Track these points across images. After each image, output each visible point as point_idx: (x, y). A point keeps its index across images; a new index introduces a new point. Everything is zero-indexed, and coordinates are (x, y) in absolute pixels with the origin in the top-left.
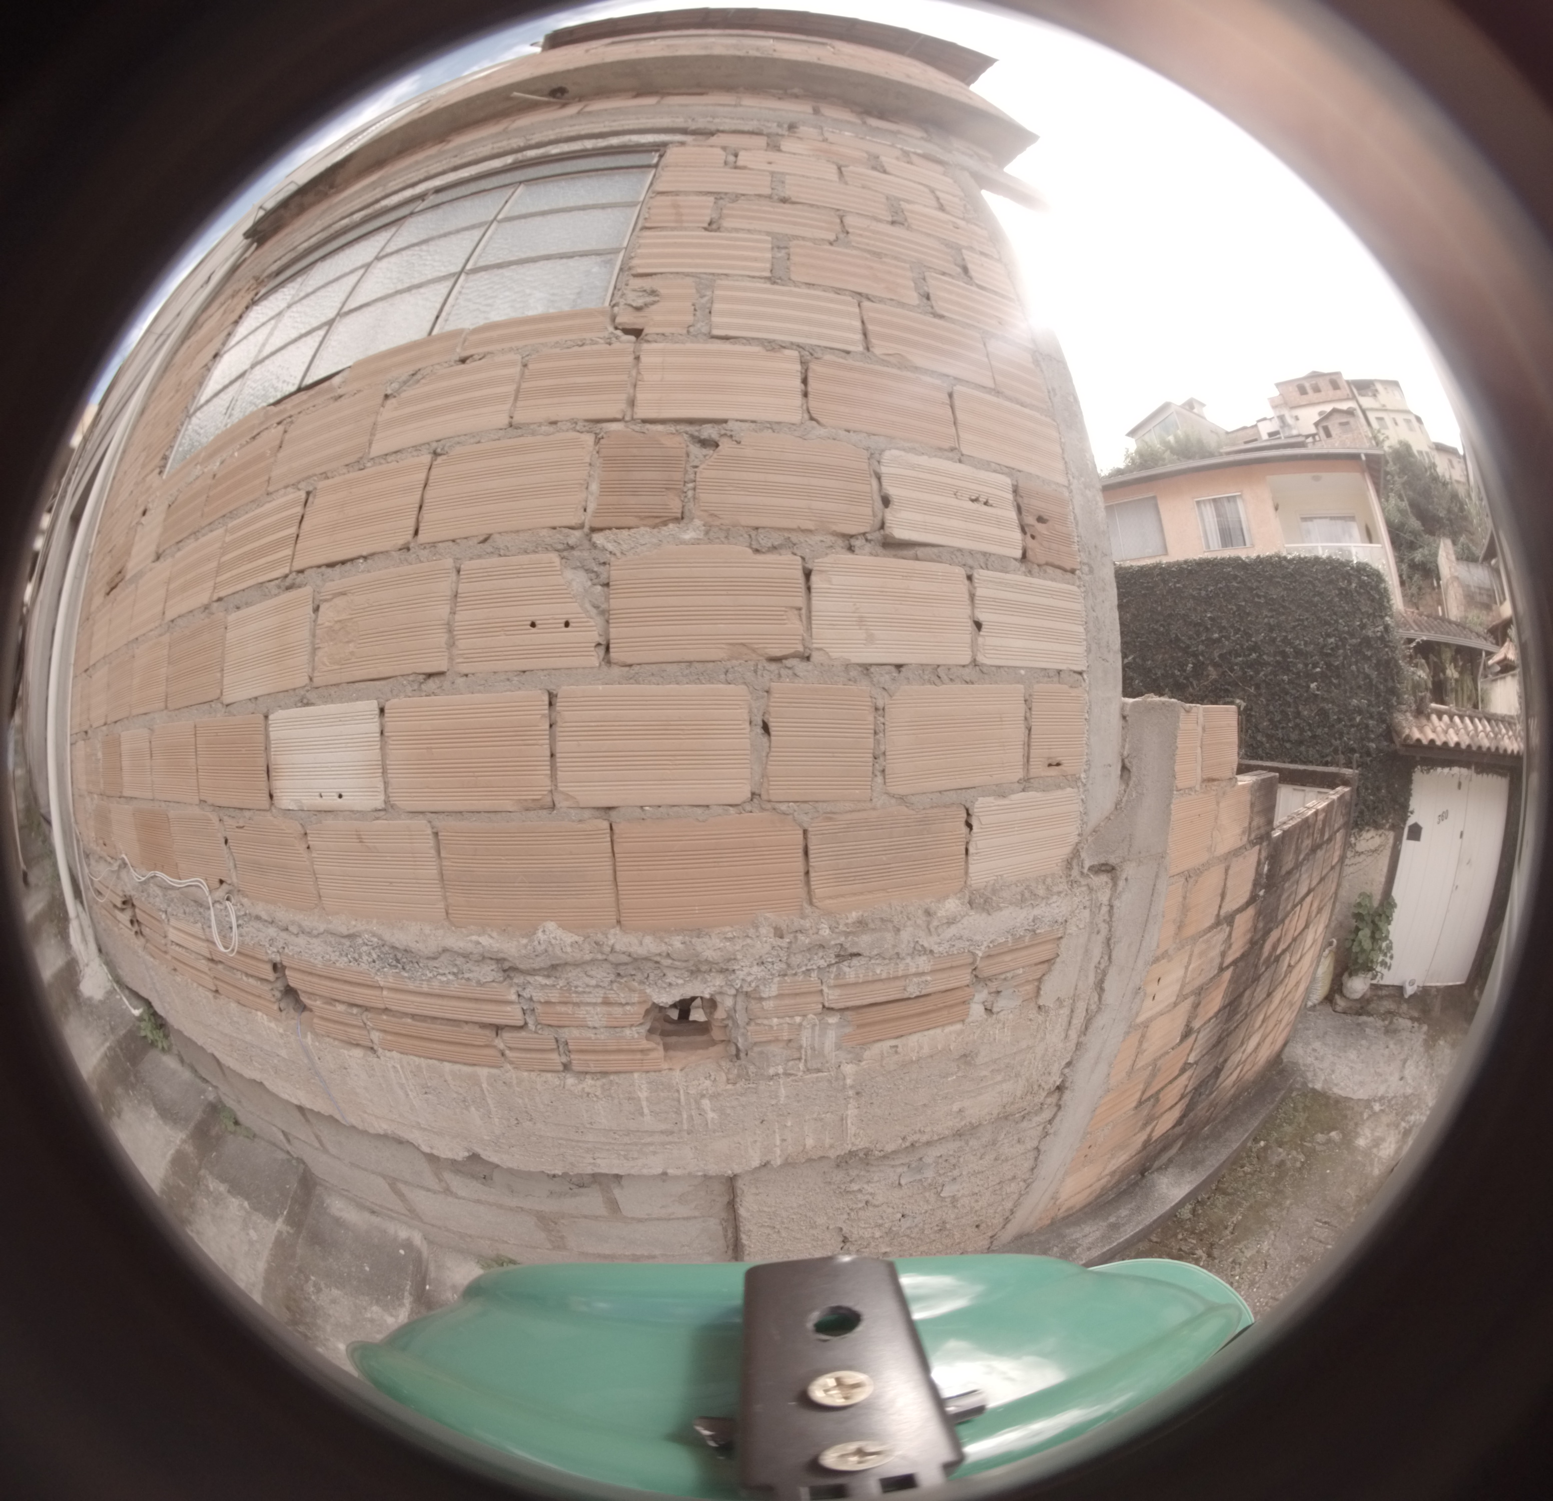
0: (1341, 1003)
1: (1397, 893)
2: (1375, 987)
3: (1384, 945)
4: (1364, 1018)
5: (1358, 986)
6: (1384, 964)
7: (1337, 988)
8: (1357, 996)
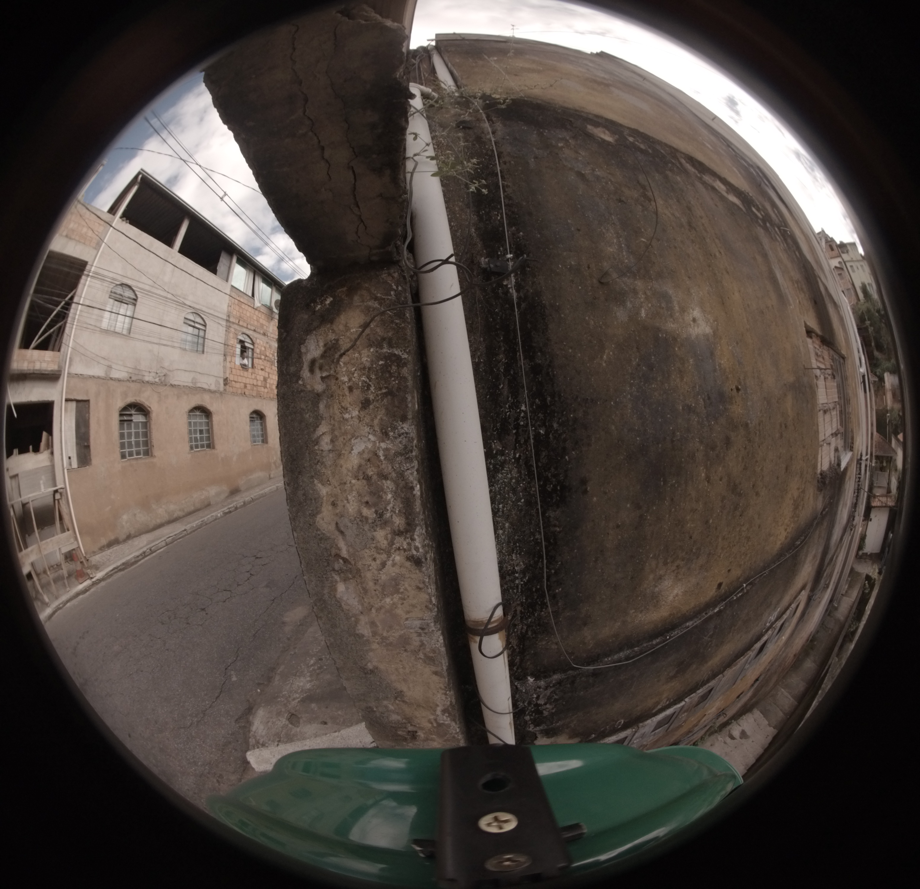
0: (858, 557)
1: (867, 533)
2: (863, 553)
4: (862, 560)
5: (860, 553)
6: (865, 547)
8: (860, 555)
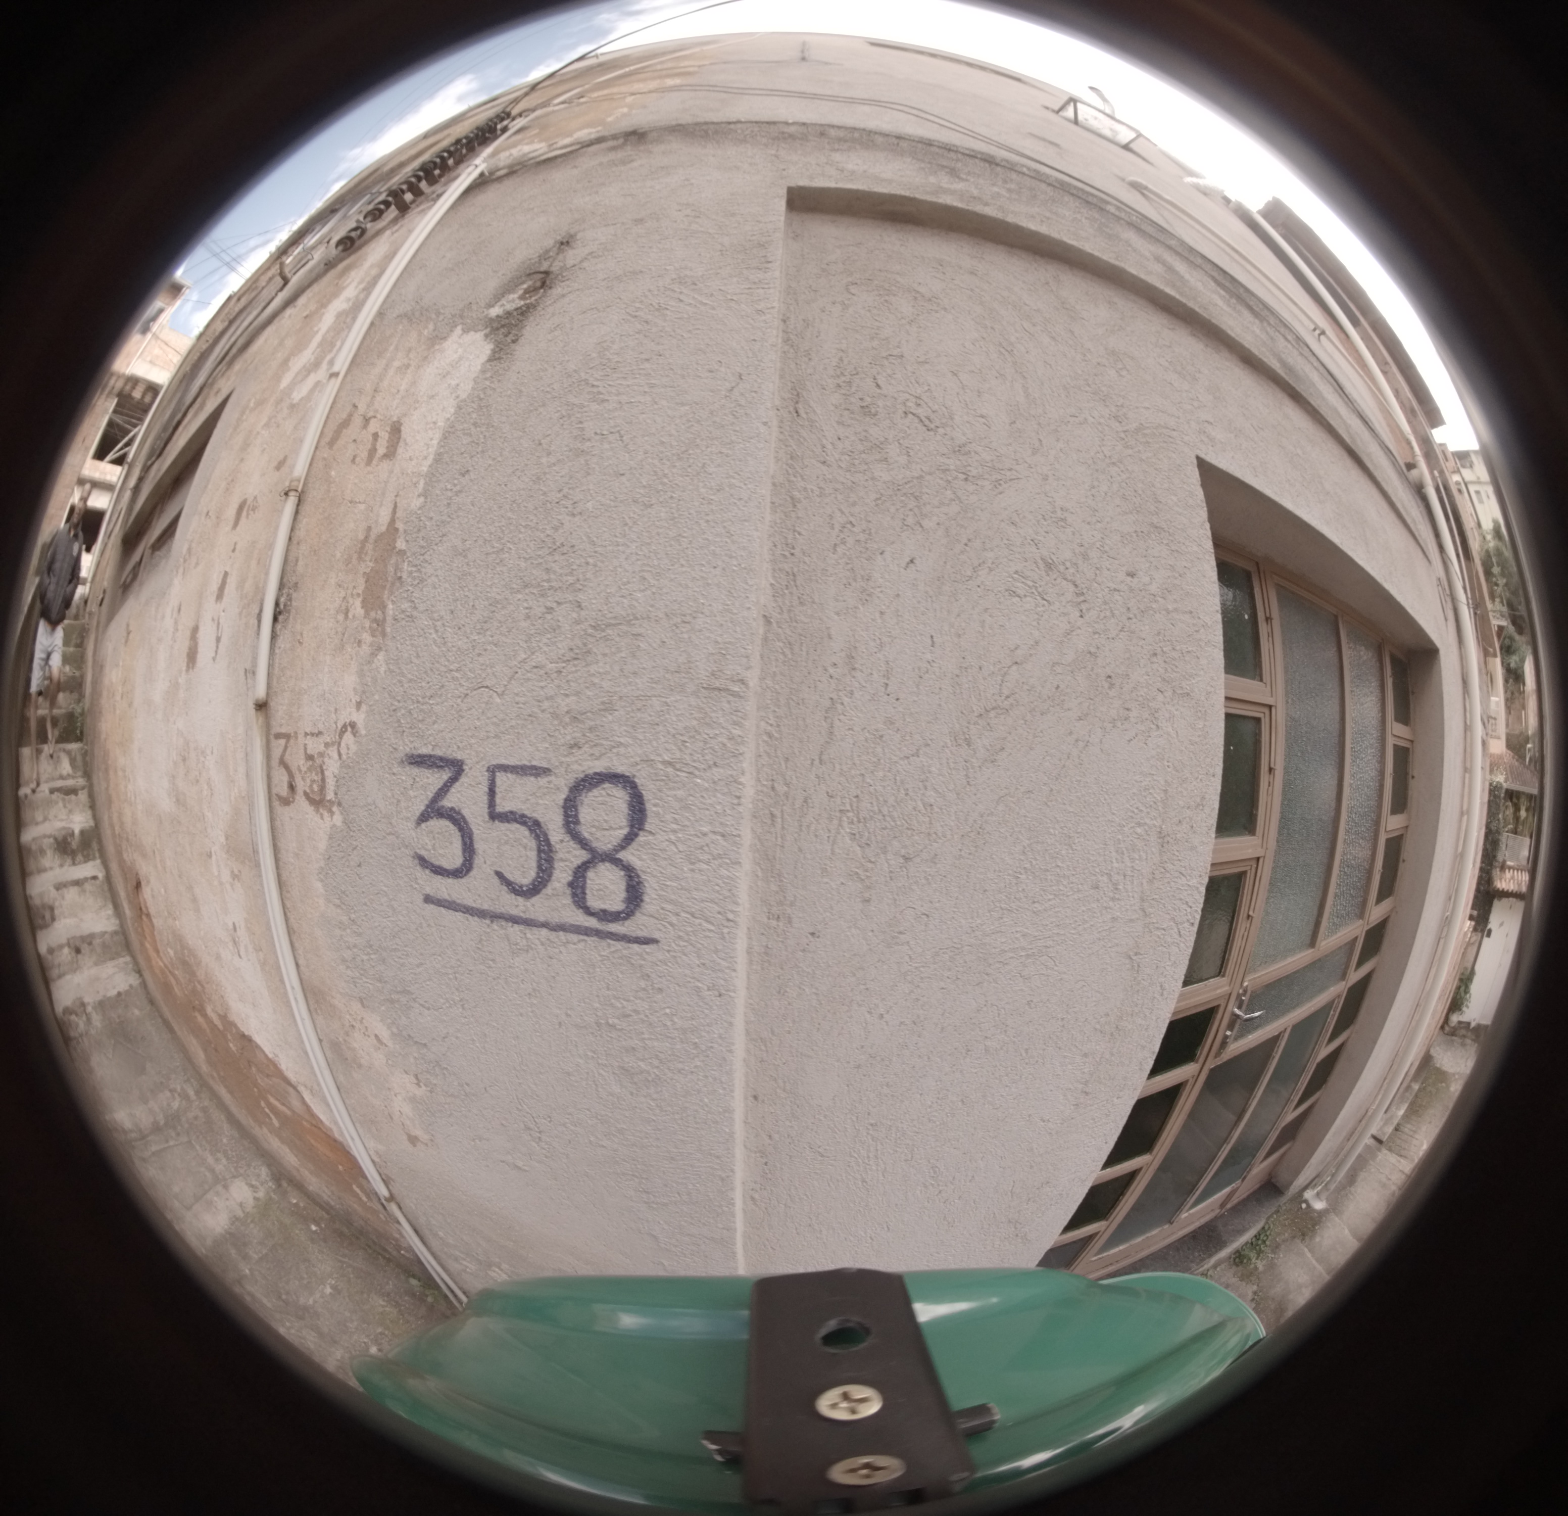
0: (1447, 1029)
1: (1477, 968)
2: (1460, 1022)
3: (1468, 996)
4: (1454, 1038)
6: (1467, 1006)
7: (1447, 1020)
8: (1453, 1025)
